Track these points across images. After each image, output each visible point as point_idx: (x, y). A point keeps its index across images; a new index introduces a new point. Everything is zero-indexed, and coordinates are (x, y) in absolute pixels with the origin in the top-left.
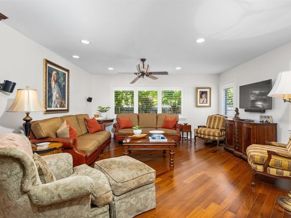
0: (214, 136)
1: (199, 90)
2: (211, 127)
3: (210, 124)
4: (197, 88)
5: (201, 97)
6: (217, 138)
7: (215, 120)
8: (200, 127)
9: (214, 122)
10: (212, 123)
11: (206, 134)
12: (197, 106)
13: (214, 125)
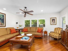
0: (56, 36)
1: (52, 19)
2: (56, 32)
3: (55, 31)
4: (51, 18)
5: (52, 21)
6: (57, 38)
7: (57, 30)
8: (51, 32)
9: (57, 31)
10: (56, 31)
11: (53, 35)
12: (51, 25)
13: (57, 32)
